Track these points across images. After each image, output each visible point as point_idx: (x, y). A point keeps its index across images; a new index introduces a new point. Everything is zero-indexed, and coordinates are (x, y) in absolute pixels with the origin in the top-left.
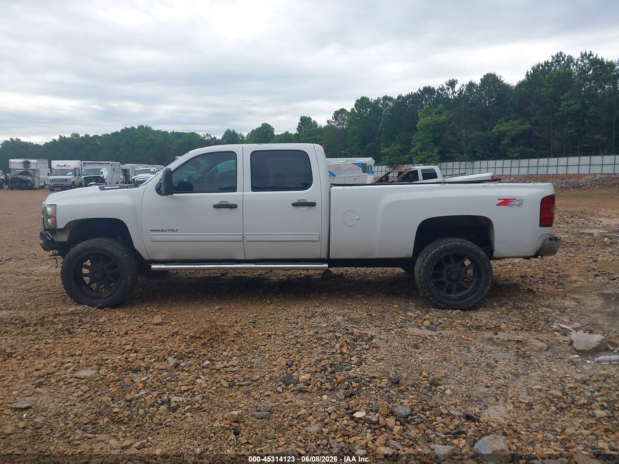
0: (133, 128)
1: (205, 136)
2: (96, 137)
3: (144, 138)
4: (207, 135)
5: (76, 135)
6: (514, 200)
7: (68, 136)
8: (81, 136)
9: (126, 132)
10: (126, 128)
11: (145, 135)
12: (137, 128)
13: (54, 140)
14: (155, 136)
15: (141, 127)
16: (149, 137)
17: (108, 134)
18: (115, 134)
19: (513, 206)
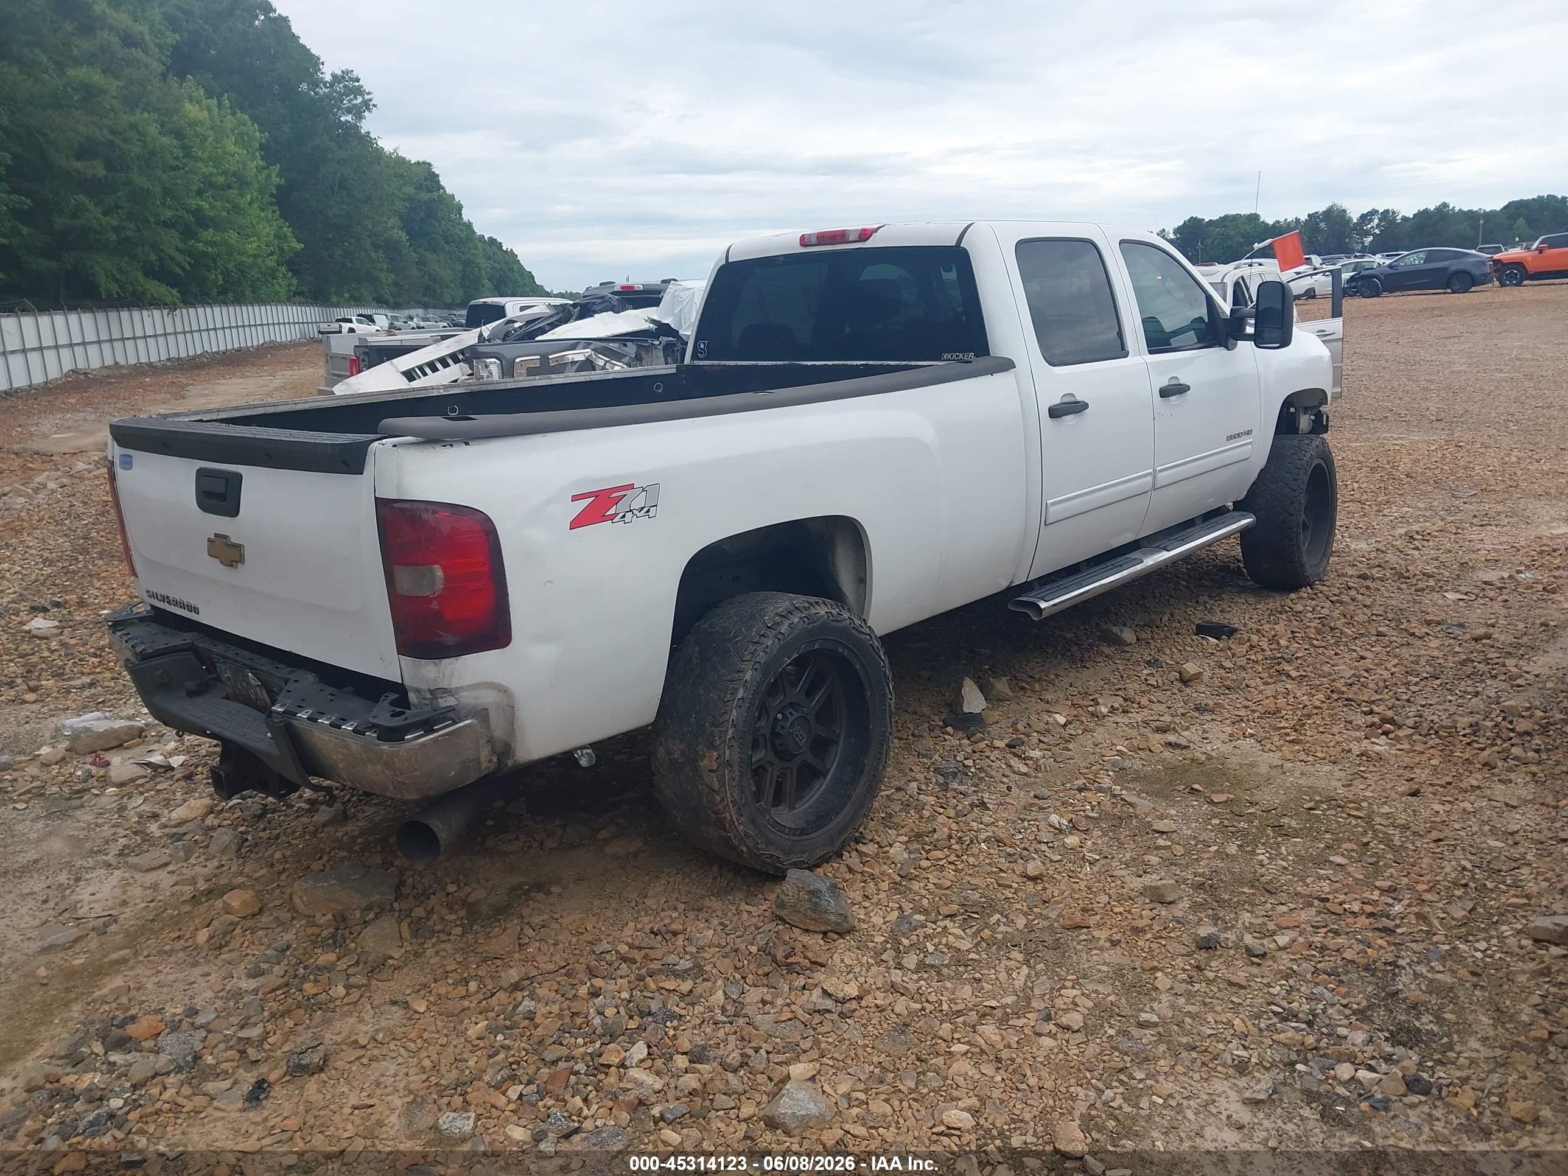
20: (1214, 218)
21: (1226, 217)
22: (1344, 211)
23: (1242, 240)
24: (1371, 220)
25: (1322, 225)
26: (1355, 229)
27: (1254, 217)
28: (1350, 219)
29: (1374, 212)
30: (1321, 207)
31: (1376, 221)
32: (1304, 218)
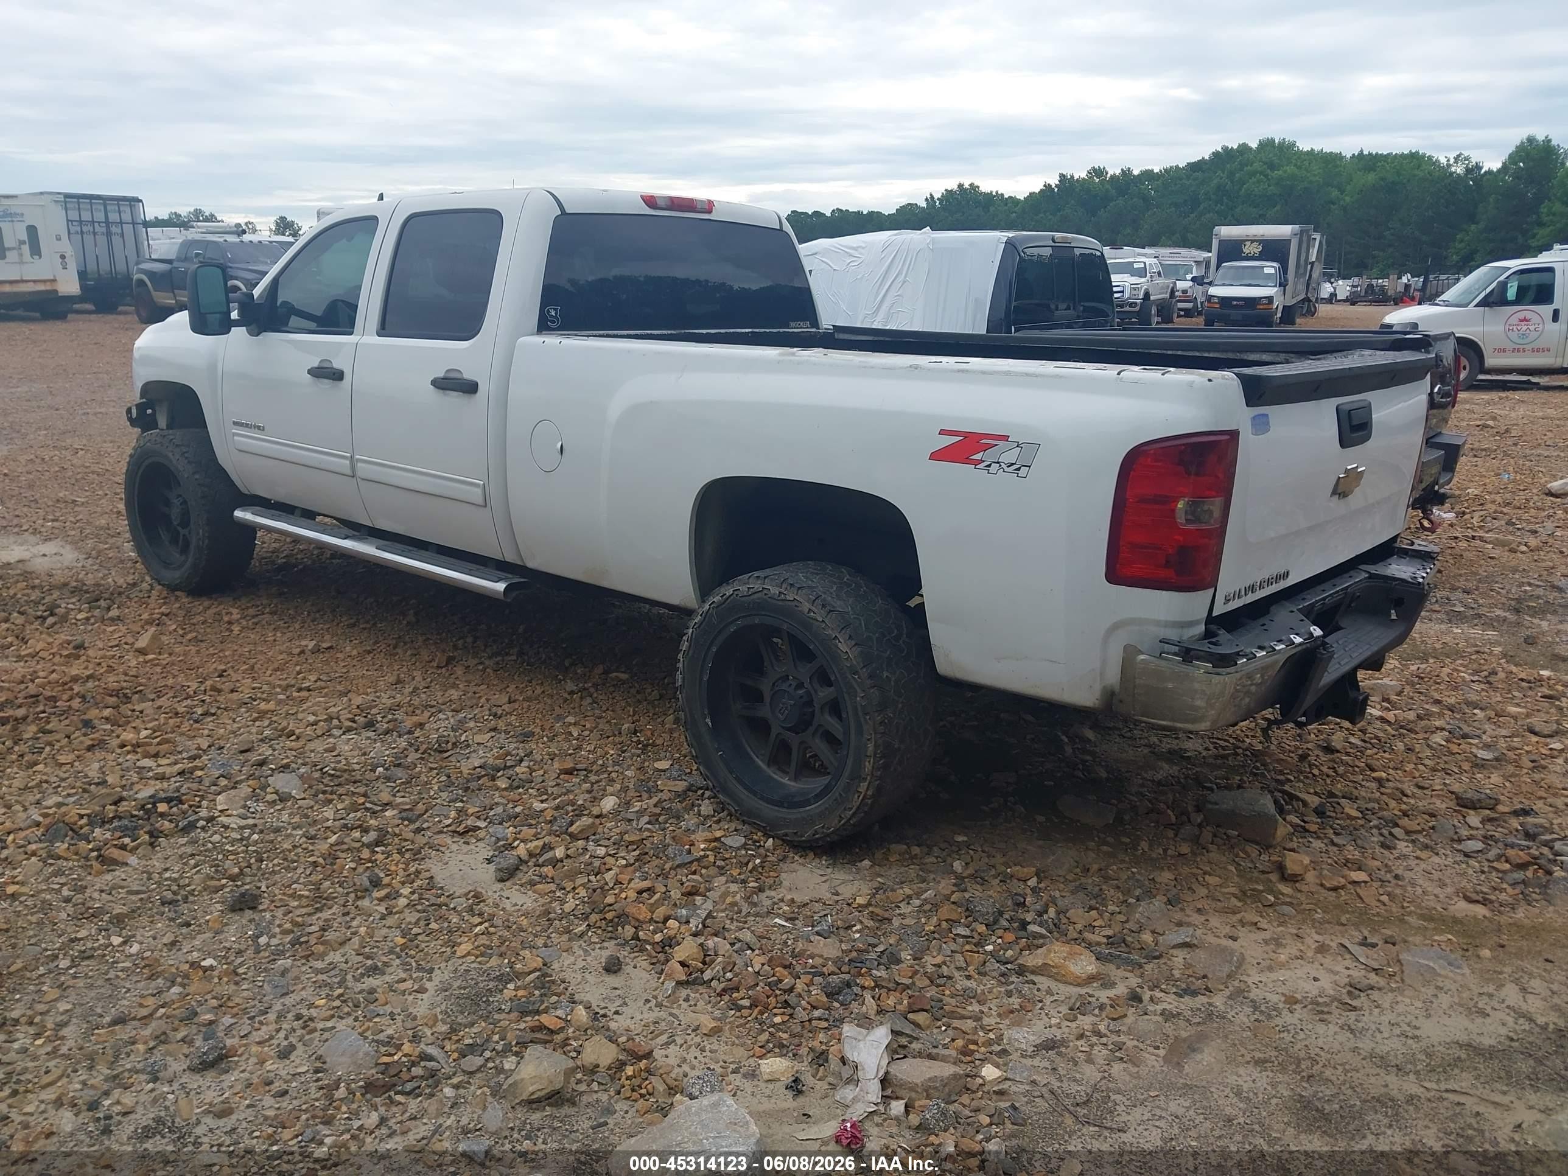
0: (1244, 148)
1: (1452, 161)
2: (1148, 175)
3: (1266, 176)
4: (1456, 159)
5: (1099, 172)
6: (1001, 443)
7: (1081, 174)
8: (1111, 172)
9: (1224, 158)
10: (1225, 148)
11: (1272, 167)
12: (1254, 145)
13: (1048, 187)
14: (1299, 168)
15: (1267, 145)
16: (1280, 172)
17: (1177, 167)
18: (1195, 167)
19: (995, 467)
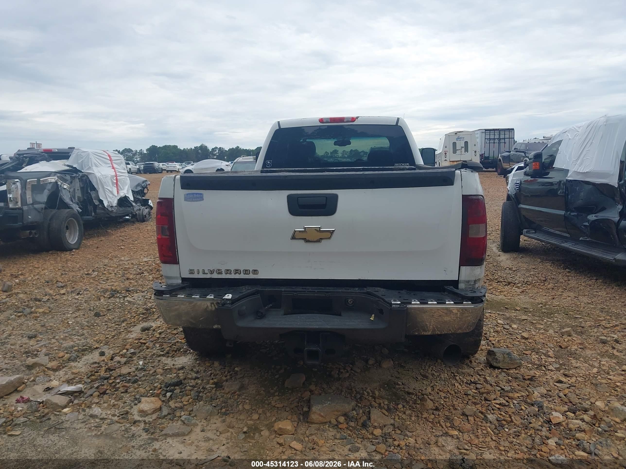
20: (161, 146)
21: (166, 146)
22: (206, 147)
23: (173, 155)
24: (216, 151)
25: (200, 151)
26: (211, 153)
27: (175, 147)
28: (209, 150)
29: (216, 148)
30: (199, 145)
31: (217, 151)
32: (193, 148)
